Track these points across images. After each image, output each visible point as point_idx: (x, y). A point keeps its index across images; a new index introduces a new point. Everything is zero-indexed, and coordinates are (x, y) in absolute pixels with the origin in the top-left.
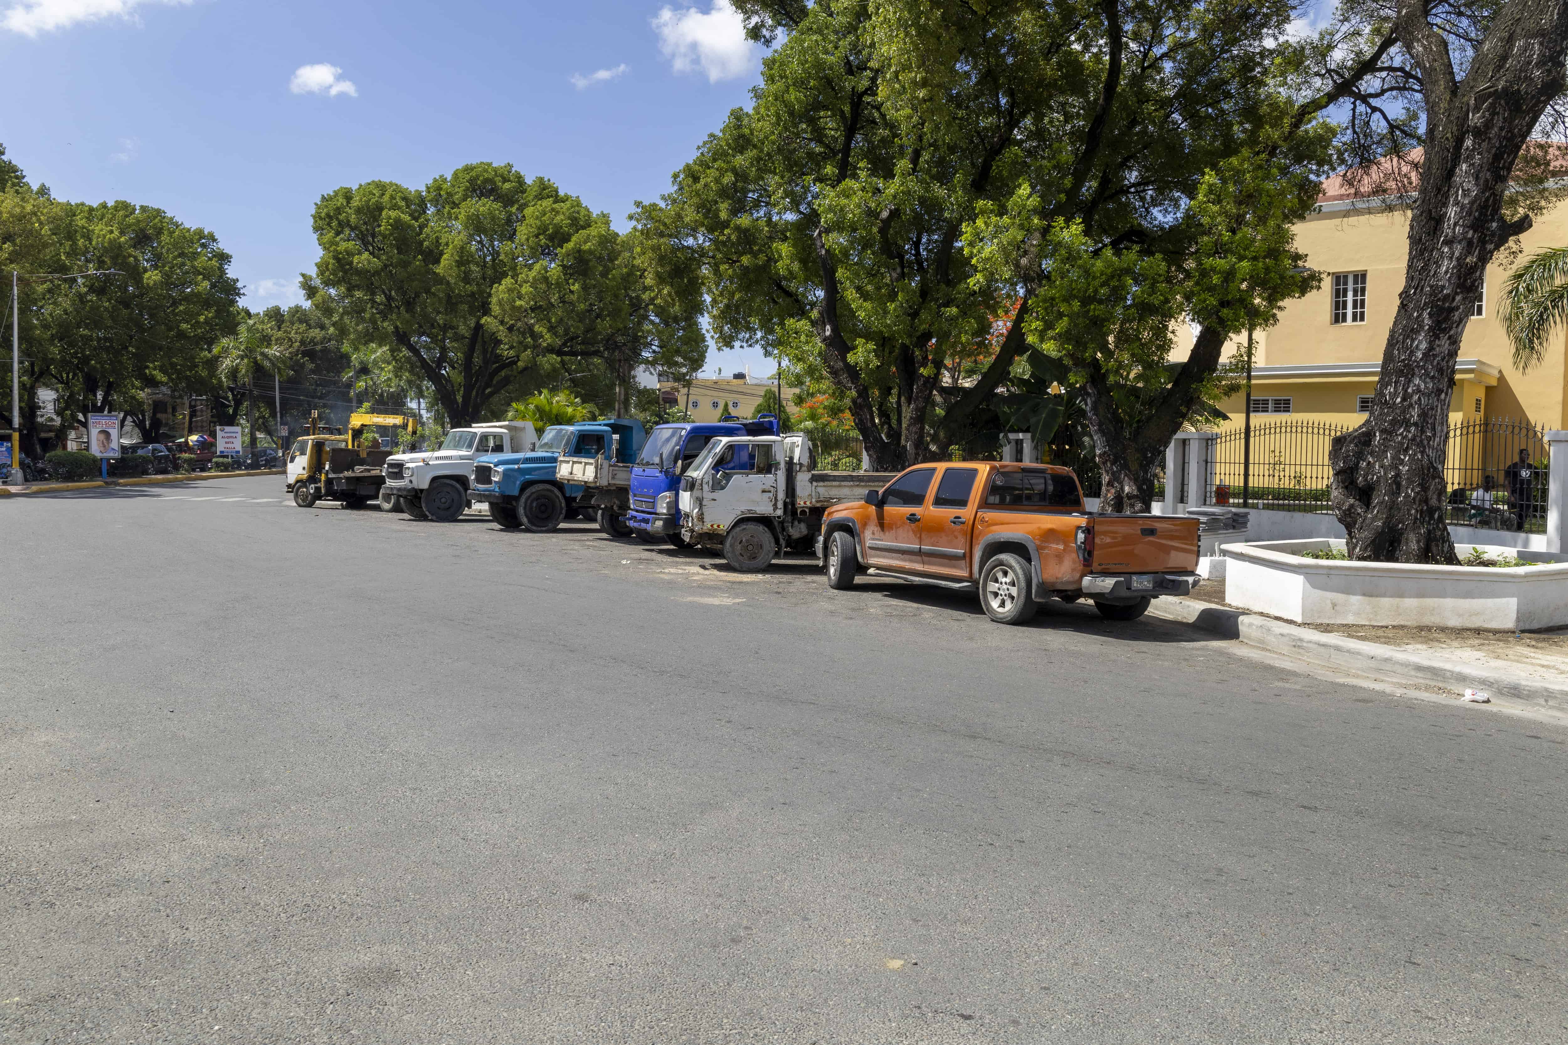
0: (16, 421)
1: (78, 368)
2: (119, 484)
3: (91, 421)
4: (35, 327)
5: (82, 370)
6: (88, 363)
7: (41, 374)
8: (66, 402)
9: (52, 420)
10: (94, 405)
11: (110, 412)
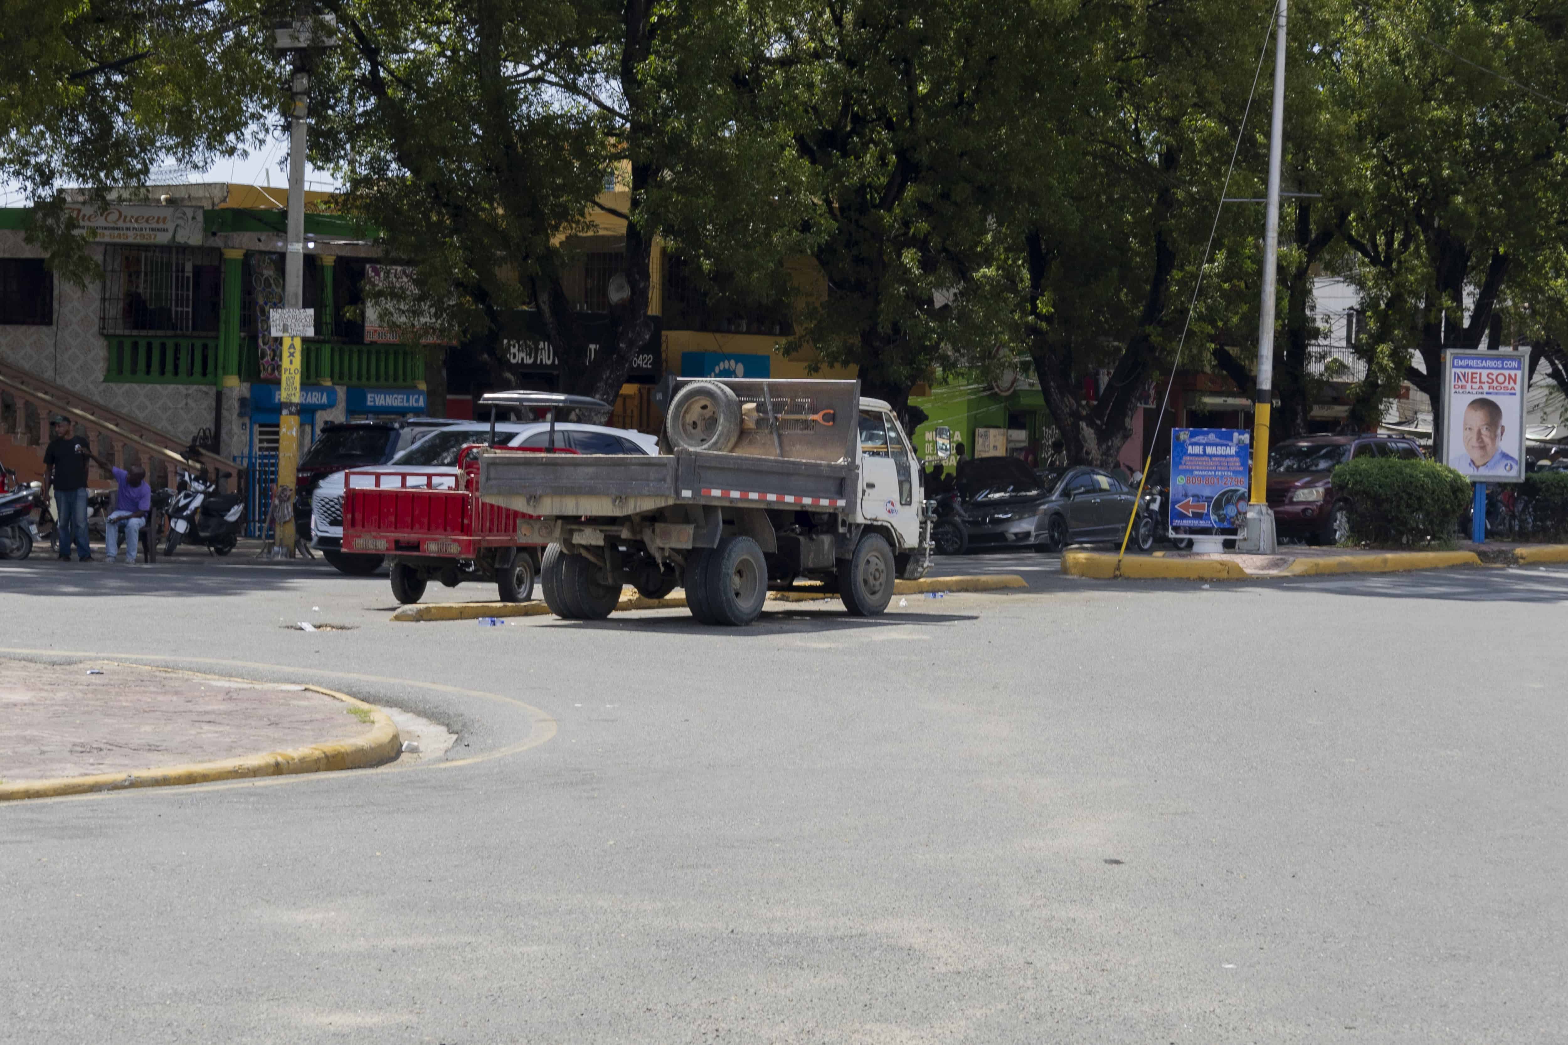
0: (1265, 376)
1: (1420, 219)
2: (1515, 561)
3: (1451, 373)
4: (1320, 105)
5: (1427, 226)
6: (1447, 202)
7: (1325, 237)
8: (1382, 318)
9: (1342, 368)
10: (1453, 325)
11: (1493, 345)
